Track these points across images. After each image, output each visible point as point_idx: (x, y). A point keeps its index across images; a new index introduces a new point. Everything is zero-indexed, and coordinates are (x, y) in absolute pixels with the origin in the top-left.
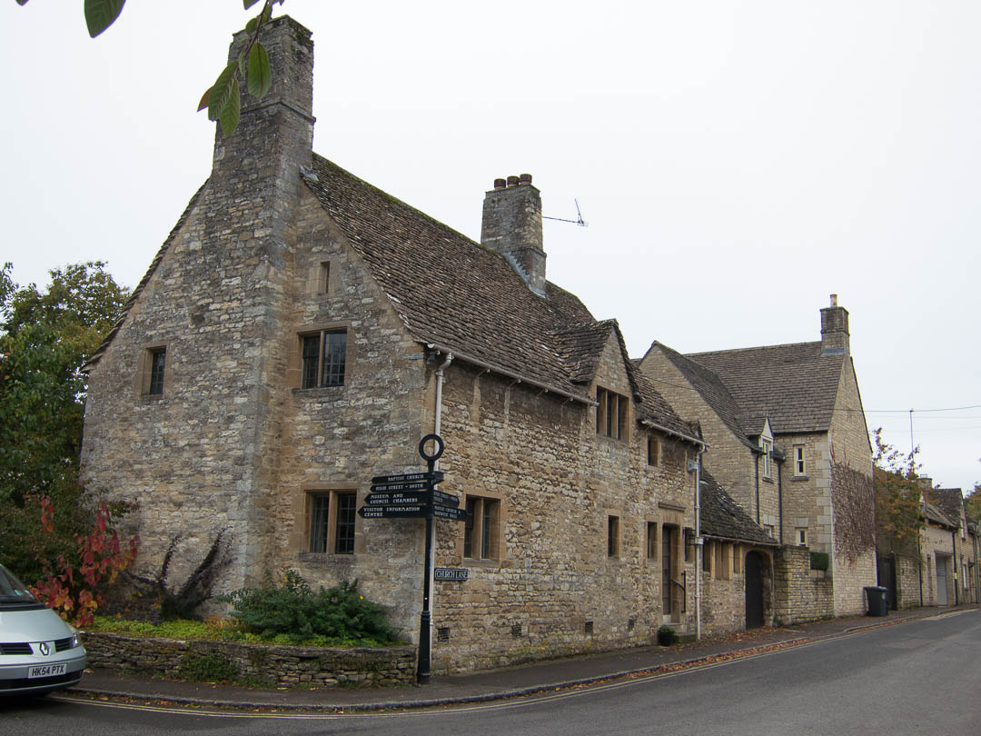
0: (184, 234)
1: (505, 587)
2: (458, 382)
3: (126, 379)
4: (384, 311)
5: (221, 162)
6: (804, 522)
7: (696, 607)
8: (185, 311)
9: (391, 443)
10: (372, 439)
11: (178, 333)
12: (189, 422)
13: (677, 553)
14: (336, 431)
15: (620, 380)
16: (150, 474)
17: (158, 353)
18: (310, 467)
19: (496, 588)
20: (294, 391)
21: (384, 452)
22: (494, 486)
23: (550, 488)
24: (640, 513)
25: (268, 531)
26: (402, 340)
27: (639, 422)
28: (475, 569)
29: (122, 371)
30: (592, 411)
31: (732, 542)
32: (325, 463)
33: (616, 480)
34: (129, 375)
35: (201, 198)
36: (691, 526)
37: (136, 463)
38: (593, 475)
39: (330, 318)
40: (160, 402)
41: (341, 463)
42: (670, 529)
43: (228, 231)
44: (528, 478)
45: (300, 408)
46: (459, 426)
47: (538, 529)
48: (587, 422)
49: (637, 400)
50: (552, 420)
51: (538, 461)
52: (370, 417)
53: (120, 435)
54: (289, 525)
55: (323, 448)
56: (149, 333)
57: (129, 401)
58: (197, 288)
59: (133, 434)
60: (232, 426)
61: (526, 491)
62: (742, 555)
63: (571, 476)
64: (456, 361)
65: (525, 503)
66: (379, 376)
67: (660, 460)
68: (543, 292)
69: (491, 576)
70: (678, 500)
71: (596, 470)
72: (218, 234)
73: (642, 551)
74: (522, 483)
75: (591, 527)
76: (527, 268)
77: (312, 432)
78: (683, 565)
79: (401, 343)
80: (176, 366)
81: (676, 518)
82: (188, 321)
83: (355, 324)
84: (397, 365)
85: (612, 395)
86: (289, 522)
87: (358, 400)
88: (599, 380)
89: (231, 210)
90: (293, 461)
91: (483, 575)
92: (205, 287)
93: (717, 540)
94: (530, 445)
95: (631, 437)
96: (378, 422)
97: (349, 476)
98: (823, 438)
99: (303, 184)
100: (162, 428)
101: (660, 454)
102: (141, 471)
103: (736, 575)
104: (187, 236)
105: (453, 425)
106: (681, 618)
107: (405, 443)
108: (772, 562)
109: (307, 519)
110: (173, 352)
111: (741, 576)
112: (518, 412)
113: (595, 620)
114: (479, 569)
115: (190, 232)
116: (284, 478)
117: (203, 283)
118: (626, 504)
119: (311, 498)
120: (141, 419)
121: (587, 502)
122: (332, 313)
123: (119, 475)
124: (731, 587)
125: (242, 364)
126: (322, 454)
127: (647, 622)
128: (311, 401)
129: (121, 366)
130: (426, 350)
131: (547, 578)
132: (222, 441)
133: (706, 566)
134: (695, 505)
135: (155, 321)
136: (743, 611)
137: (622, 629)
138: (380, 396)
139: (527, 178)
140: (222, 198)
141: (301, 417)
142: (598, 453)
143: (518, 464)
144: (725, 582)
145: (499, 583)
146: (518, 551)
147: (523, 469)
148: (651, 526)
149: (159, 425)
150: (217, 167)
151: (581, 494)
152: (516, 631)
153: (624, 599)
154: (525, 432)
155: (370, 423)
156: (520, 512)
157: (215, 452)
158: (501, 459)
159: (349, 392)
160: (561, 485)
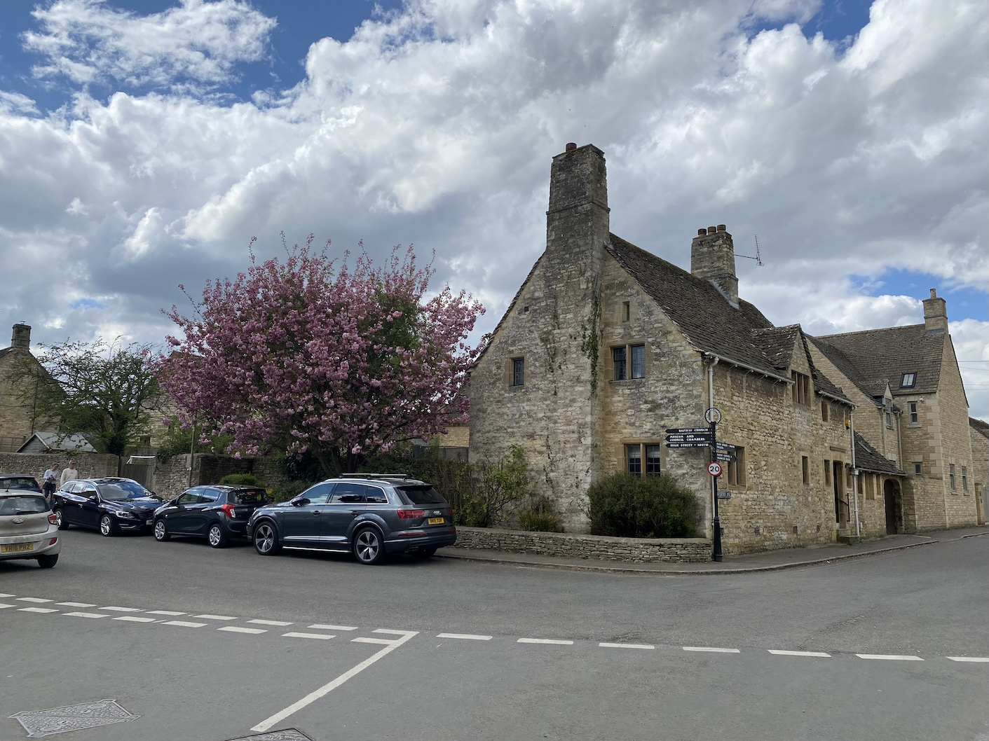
0: (530, 287)
1: (750, 503)
2: (719, 374)
3: (498, 377)
4: (670, 332)
5: (553, 241)
6: (919, 458)
7: (855, 518)
8: (536, 335)
9: (682, 414)
10: (668, 411)
11: (533, 348)
12: (545, 402)
13: (841, 481)
14: (641, 406)
15: (803, 365)
16: (519, 434)
17: (518, 362)
18: (626, 428)
19: (745, 503)
20: (610, 383)
21: (677, 419)
22: (741, 438)
23: (770, 439)
24: (820, 455)
25: (601, 469)
26: (685, 349)
27: (816, 393)
28: (734, 492)
29: (494, 372)
30: (790, 387)
31: (874, 473)
32: (636, 426)
33: (805, 432)
34: (500, 374)
35: (541, 264)
36: (849, 462)
37: (509, 427)
38: (792, 429)
39: (632, 337)
40: (523, 390)
41: (648, 426)
42: (837, 464)
43: (562, 285)
44: (758, 432)
45: (615, 392)
46: (721, 401)
47: (765, 466)
48: (787, 394)
49: (814, 377)
50: (768, 394)
51: (762, 421)
52: (666, 397)
53: (497, 411)
54: (613, 465)
55: (634, 417)
56: (511, 349)
57: (500, 390)
58: (543, 320)
59: (505, 410)
60: (575, 405)
61: (757, 441)
62: (882, 482)
63: (780, 430)
64: (721, 362)
65: (757, 449)
66: (670, 372)
67: (829, 417)
68: (738, 305)
69: (743, 496)
70: (841, 444)
71: (793, 426)
72: (554, 287)
73: (823, 481)
74: (755, 436)
75: (793, 464)
76: (727, 289)
77: (625, 407)
78: (846, 490)
79: (684, 352)
80: (532, 368)
81: (841, 457)
82: (538, 341)
83: (650, 340)
84: (682, 365)
85: (800, 375)
86: (613, 463)
87: (656, 387)
88: (793, 367)
89: (562, 272)
90: (613, 425)
91: (738, 495)
92: (548, 320)
93: (866, 472)
94: (758, 412)
95: (812, 403)
96: (672, 401)
97: (654, 434)
98: (933, 395)
99: (606, 252)
100: (526, 406)
101: (829, 413)
102: (513, 433)
103: (879, 496)
104: (532, 288)
105: (718, 401)
106: (847, 525)
107: (692, 414)
108: (901, 487)
109: (625, 460)
110: (529, 359)
111: (882, 496)
112: (751, 391)
113: (798, 525)
114: (736, 492)
115: (534, 285)
116: (607, 436)
117: (546, 317)
118: (811, 448)
119: (627, 448)
120: (510, 401)
121: (790, 447)
122: (633, 333)
123: (497, 435)
124: (876, 504)
125: (578, 367)
126: (633, 421)
127: (827, 528)
128: (623, 388)
129: (493, 369)
130: (703, 354)
131: (771, 497)
132: (569, 413)
133: (860, 491)
134: (852, 447)
135: (514, 341)
136: (884, 522)
137: (813, 532)
138: (672, 385)
139: (722, 227)
140: (555, 264)
141: (616, 398)
142: (794, 414)
143: (752, 424)
144: (871, 501)
145: (747, 500)
146: (755, 480)
147: (755, 427)
148: (827, 462)
149: (523, 405)
150: (549, 244)
151: (786, 442)
152: (757, 531)
153: (813, 511)
154: (755, 403)
155: (666, 401)
156: (755, 455)
157: (564, 421)
158: (744, 421)
159: (649, 382)
160: (776, 437)
